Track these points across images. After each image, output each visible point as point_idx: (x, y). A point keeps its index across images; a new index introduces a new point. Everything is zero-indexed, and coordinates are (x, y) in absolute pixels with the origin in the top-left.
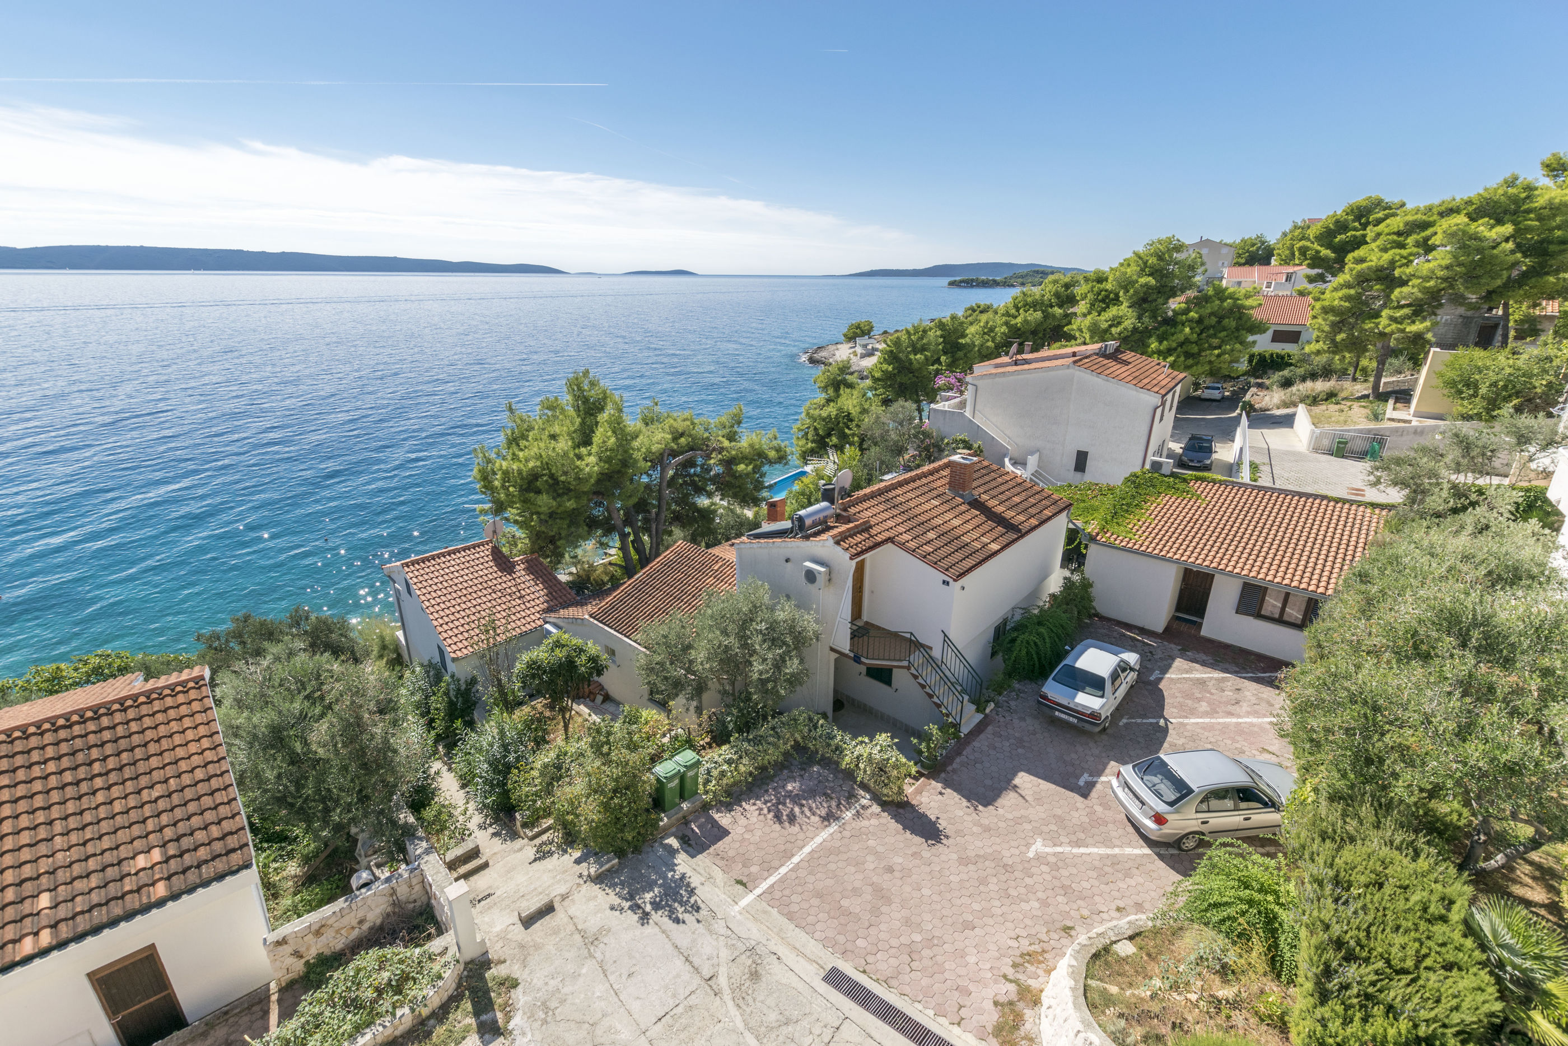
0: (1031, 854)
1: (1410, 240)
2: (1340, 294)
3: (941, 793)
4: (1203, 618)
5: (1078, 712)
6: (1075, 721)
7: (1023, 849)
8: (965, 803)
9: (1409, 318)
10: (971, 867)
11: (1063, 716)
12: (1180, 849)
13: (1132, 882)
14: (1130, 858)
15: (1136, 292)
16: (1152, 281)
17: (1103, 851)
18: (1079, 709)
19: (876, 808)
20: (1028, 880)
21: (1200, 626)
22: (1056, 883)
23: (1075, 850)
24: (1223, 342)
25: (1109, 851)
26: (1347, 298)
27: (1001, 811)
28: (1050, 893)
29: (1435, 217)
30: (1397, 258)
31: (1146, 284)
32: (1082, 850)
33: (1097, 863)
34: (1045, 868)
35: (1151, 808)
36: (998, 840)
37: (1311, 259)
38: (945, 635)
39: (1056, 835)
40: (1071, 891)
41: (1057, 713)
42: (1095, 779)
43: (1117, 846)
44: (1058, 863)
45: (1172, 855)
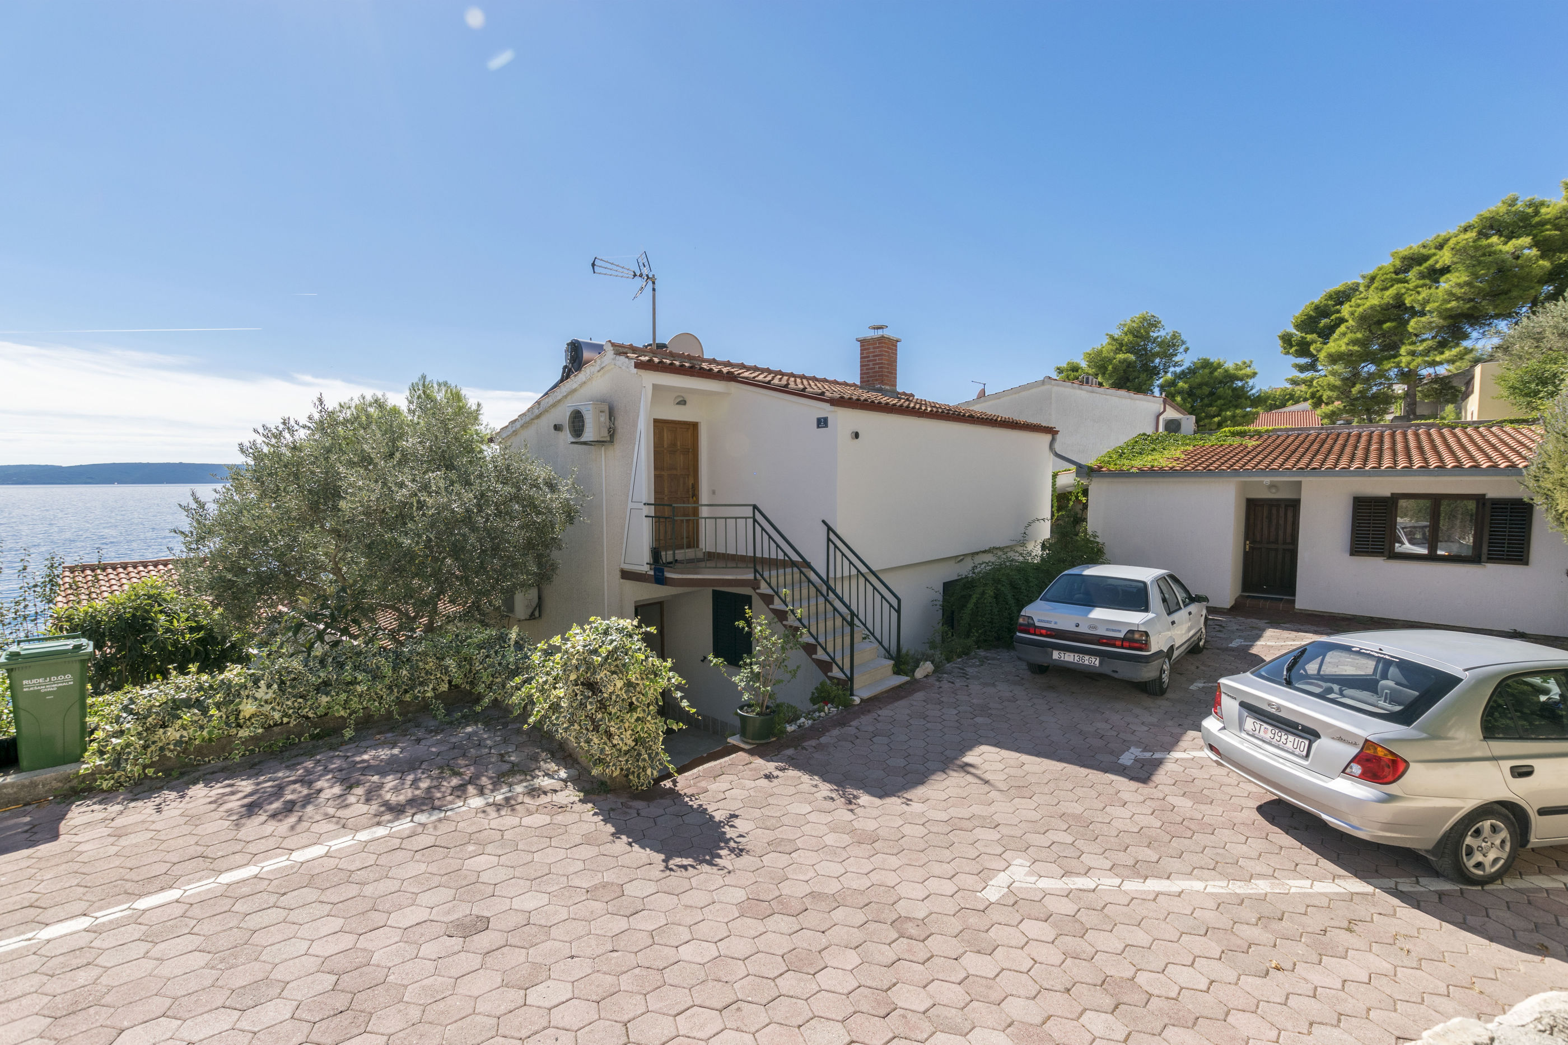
0: (992, 894)
1: (1412, 275)
2: (1346, 340)
3: (768, 777)
4: (1294, 594)
5: (1100, 640)
6: (1095, 661)
7: (970, 881)
8: (825, 789)
9: (1435, 349)
10: (782, 923)
11: (1069, 657)
12: (1464, 877)
14: (1310, 905)
15: (1115, 369)
16: (1132, 357)
17: (1217, 886)
18: (1101, 631)
19: (570, 795)
20: (974, 963)
21: (1294, 601)
22: (1078, 970)
23: (1132, 886)
25: (1239, 888)
27: (916, 807)
28: (1055, 1002)
31: (1125, 360)
32: (1154, 885)
33: (1210, 917)
34: (1033, 928)
35: (1342, 737)
36: (894, 862)
37: (1297, 345)
38: (829, 529)
39: (1070, 852)
40: (1138, 998)
41: (1056, 655)
42: (1157, 755)
43: (1262, 876)
44: (1082, 916)
45: (1441, 895)
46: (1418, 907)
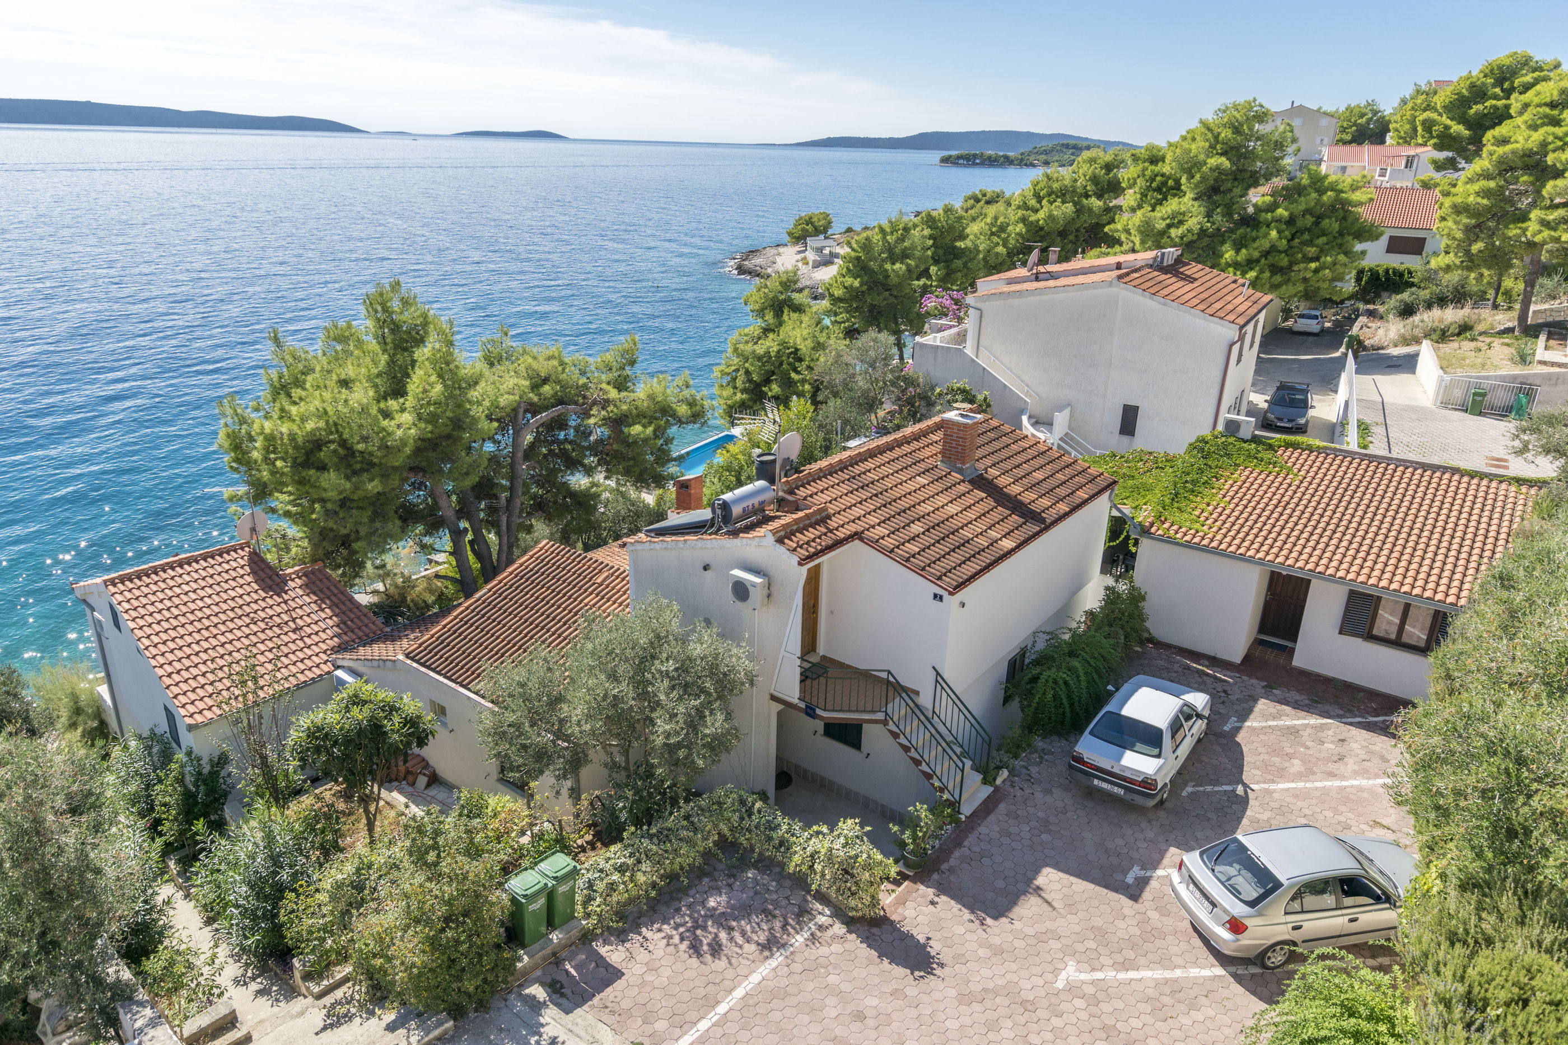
0: (1060, 984)
2: (1477, 187)
3: (932, 903)
4: (1295, 641)
5: (1125, 779)
6: (1121, 792)
7: (1049, 977)
8: (967, 915)
10: (976, 1007)
11: (1105, 785)
12: (1264, 966)
13: (1199, 1016)
14: (1195, 982)
15: (1204, 178)
16: (1225, 162)
17: (1159, 974)
18: (1127, 774)
19: (839, 929)
20: (1056, 1022)
21: (1291, 652)
22: (1095, 1023)
23: (1122, 976)
24: (1322, 251)
25: (1168, 974)
26: (1486, 193)
27: (1017, 924)
30: (1550, 139)
31: (1217, 168)
32: (1132, 974)
33: (1151, 992)
34: (1079, 1003)
35: (1225, 911)
36: (1014, 967)
37: (1438, 137)
38: (938, 674)
39: (1094, 956)
40: (1116, 1033)
41: (1096, 782)
42: (1148, 874)
43: (1180, 967)
44: (1098, 995)
45: (1253, 975)
46: (1240, 983)
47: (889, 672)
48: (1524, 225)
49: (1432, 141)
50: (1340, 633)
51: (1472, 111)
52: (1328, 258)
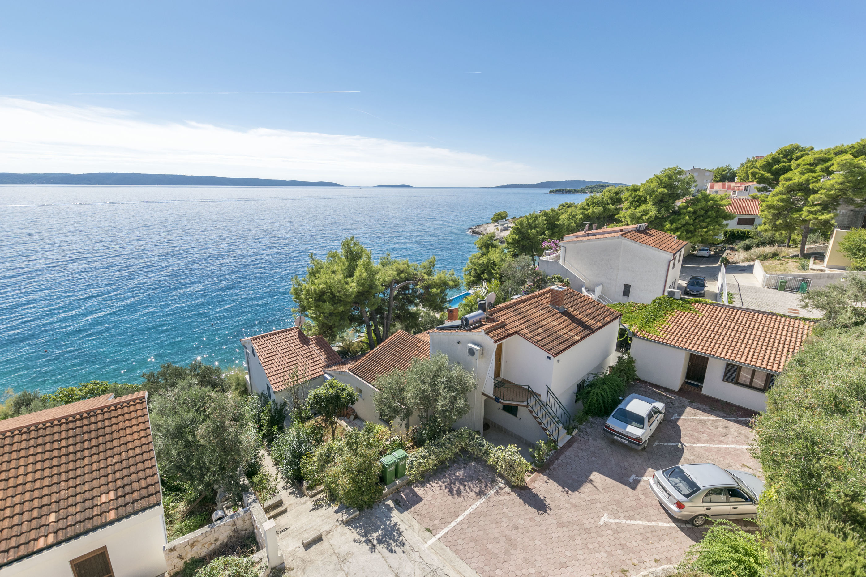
0: (601, 523)
1: (818, 168)
2: (777, 198)
3: (546, 482)
4: (703, 383)
5: (628, 437)
6: (626, 442)
7: (596, 519)
8: (561, 489)
9: (820, 211)
10: (565, 529)
11: (619, 439)
12: (694, 525)
13: (664, 544)
14: (662, 528)
15: (656, 197)
16: (665, 191)
17: (645, 523)
18: (629, 435)
19: (508, 489)
20: (600, 539)
21: (701, 388)
22: (617, 542)
23: (628, 522)
24: (709, 224)
25: (649, 524)
26: (782, 200)
27: (582, 495)
28: (613, 548)
29: (832, 155)
30: (811, 178)
31: (662, 192)
32: (632, 522)
33: (641, 531)
34: (609, 532)
35: (675, 498)
36: (581, 513)
37: (758, 178)
38: (548, 388)
39: (616, 512)
40: (626, 547)
41: (615, 437)
42: (639, 479)
43: (654, 521)
44: (618, 529)
45: (688, 528)
46: (682, 531)
47: (529, 386)
48: (800, 213)
49: (756, 180)
50: (723, 381)
51: (774, 168)
52: (711, 227)
